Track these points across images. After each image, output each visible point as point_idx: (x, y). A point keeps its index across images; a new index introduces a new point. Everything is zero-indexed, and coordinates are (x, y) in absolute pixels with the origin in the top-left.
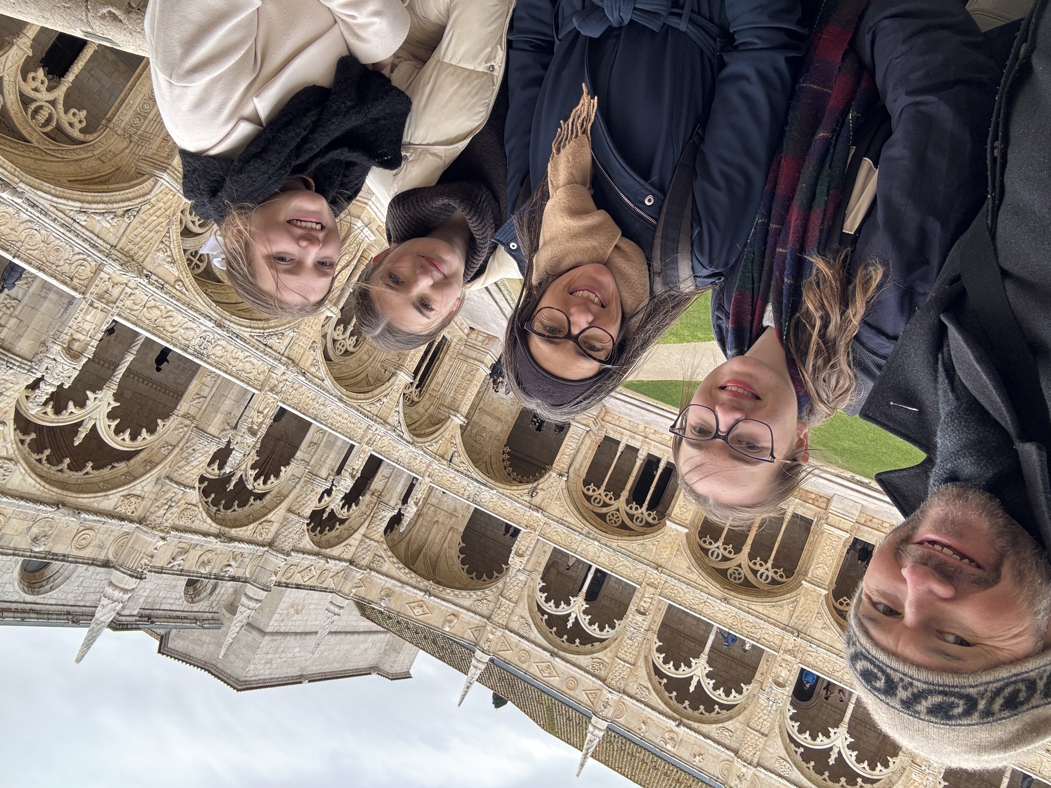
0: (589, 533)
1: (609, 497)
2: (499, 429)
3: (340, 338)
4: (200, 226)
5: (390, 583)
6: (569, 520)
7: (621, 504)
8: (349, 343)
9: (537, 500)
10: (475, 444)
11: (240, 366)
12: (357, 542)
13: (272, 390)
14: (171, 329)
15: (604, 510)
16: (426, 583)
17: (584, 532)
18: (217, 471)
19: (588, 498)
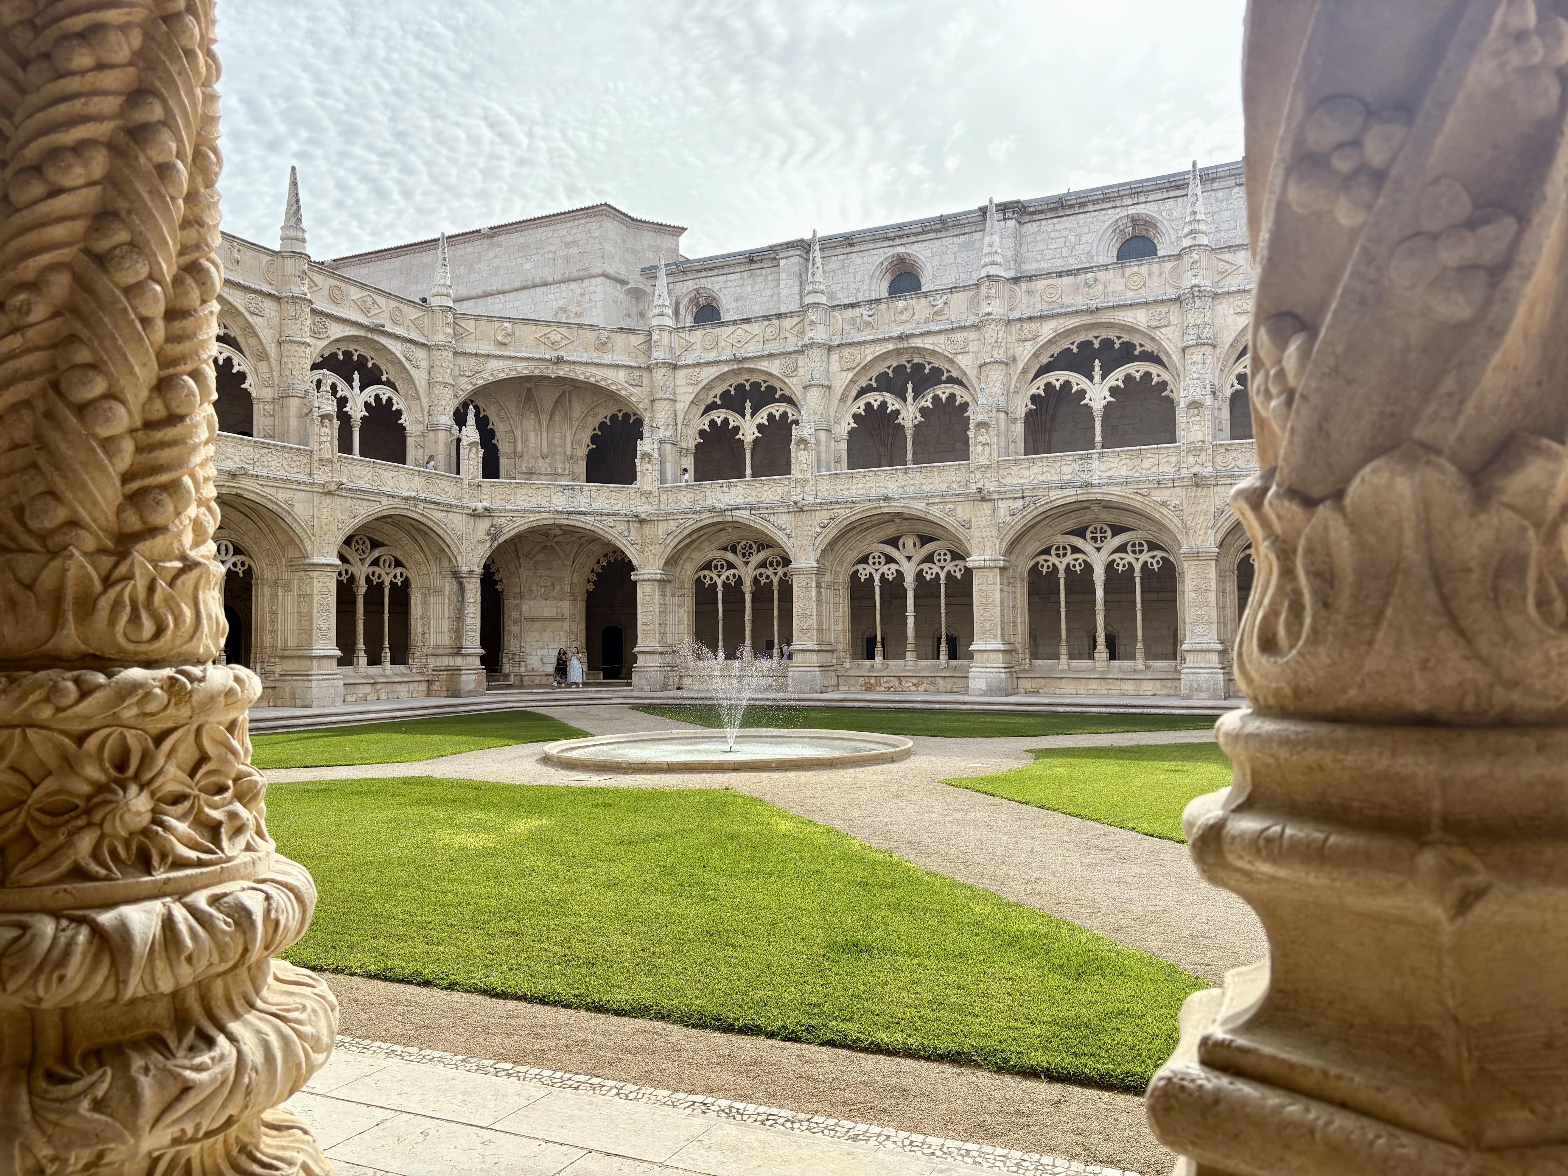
0: (416, 506)
1: (376, 575)
2: (525, 608)
3: (884, 569)
4: (1114, 561)
5: (607, 359)
6: (440, 515)
7: (361, 571)
8: (864, 571)
9: (483, 525)
10: (547, 573)
11: (1035, 469)
12: (678, 390)
13: (988, 467)
14: (1124, 461)
15: (376, 553)
16: (561, 373)
17: (421, 505)
18: (939, 392)
19: (398, 564)
